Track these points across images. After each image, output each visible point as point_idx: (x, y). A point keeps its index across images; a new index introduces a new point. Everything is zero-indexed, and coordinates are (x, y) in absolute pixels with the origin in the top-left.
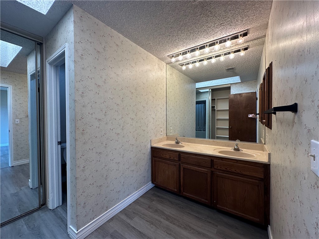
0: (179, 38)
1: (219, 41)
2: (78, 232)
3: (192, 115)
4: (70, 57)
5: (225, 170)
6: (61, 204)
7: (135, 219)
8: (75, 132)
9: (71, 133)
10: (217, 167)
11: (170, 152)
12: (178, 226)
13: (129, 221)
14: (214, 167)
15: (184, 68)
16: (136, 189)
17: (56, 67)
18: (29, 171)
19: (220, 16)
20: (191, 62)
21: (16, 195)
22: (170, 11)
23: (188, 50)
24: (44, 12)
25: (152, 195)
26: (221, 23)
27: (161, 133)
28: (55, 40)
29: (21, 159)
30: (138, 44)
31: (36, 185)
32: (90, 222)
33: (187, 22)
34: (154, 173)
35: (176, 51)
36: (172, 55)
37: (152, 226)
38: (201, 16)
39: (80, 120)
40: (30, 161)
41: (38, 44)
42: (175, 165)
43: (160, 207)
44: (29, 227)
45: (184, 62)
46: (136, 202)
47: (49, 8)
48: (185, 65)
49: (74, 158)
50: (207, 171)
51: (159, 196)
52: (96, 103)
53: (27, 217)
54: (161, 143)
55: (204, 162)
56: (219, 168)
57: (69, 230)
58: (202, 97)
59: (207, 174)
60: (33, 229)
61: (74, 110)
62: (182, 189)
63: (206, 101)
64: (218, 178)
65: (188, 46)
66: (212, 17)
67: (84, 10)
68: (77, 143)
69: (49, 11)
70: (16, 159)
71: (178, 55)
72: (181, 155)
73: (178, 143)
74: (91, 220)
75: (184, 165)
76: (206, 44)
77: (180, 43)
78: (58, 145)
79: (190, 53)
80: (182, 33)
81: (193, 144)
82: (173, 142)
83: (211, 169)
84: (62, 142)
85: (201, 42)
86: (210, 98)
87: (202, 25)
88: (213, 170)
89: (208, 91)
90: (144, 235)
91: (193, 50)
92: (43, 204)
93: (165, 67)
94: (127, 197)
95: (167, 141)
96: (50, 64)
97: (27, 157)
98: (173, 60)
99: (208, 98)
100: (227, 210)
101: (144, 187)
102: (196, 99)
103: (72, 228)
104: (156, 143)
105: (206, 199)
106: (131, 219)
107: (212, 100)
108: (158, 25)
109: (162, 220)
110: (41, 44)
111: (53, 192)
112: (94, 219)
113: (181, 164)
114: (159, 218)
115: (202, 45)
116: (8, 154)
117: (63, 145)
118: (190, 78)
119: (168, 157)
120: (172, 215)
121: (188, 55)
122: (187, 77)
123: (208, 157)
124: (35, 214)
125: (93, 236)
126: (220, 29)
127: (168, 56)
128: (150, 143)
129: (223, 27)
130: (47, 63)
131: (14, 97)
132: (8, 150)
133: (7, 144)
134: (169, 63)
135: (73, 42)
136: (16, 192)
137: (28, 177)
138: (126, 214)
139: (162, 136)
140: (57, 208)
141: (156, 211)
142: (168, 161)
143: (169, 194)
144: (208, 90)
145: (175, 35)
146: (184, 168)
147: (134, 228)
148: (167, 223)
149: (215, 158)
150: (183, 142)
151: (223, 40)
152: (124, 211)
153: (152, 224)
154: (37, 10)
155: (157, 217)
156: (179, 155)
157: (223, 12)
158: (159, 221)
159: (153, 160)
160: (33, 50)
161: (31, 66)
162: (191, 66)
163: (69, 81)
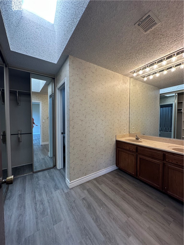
0: (137, 59)
1: (177, 54)
2: (71, 182)
3: (154, 118)
4: (67, 85)
5: (176, 163)
6: (63, 168)
7: (102, 185)
8: (69, 127)
9: (67, 127)
10: (169, 161)
11: (130, 145)
12: (132, 197)
13: (98, 185)
14: (165, 160)
15: (145, 79)
16: (104, 167)
17: (61, 90)
18: (49, 148)
19: (173, 35)
20: (152, 73)
21: (43, 159)
22: (127, 43)
23: (147, 65)
24: (56, 62)
25: (116, 173)
26: (175, 39)
27: (125, 131)
28: (61, 76)
29: (45, 141)
30: (107, 68)
31: (52, 156)
32: (76, 179)
33: (143, 47)
34: (118, 159)
35: (137, 68)
36: (134, 71)
37: (113, 192)
38: (154, 39)
39: (72, 120)
40: (49, 143)
41: (53, 79)
42: (133, 155)
43: (120, 182)
44: (49, 175)
45: (145, 74)
46: (104, 176)
47: (58, 60)
48: (147, 77)
49: (69, 142)
50: (159, 163)
51: (120, 176)
52: (80, 110)
53: (48, 170)
54: (124, 138)
55: (157, 155)
56: (170, 161)
57: (66, 181)
58: (169, 101)
59: (159, 165)
60: (51, 176)
61: (69, 114)
62: (138, 174)
63: (172, 104)
64: (169, 169)
65: (147, 62)
66: (165, 38)
67: (74, 56)
68: (70, 133)
69: (58, 62)
70: (43, 141)
71: (139, 71)
72: (138, 148)
73: (138, 139)
74: (77, 178)
75: (140, 155)
76: (163, 58)
77: (139, 62)
78: (62, 134)
79: (149, 67)
80: (139, 55)
81: (151, 141)
82: (134, 139)
83: (163, 161)
84: (63, 133)
86: (176, 101)
87: (156, 45)
88: (165, 162)
89: (174, 96)
90: (107, 195)
91: (152, 64)
92: (55, 166)
93: (129, 81)
94: (98, 171)
95: (130, 137)
96: (58, 89)
97: (48, 141)
98: (135, 75)
99: (174, 102)
100: (177, 197)
101: (110, 168)
102: (160, 103)
103: (67, 180)
104: (120, 138)
105: (159, 185)
106: (100, 185)
107: (178, 103)
108: (120, 54)
109: (121, 191)
110: (54, 79)
111: (59, 160)
112: (78, 178)
113: (138, 155)
114: (119, 189)
115: (159, 59)
116: (40, 139)
117: (64, 135)
118: (154, 86)
119: (128, 148)
120: (128, 190)
121: (148, 69)
122: (149, 85)
123: (160, 151)
124: (52, 170)
125: (78, 187)
126: (175, 44)
127: (130, 72)
128: (115, 138)
129: (177, 42)
130: (57, 89)
131: (42, 108)
132: (40, 136)
133: (39, 133)
134: (132, 77)
135: (69, 77)
136: (43, 157)
137: (48, 151)
138: (97, 181)
139: (126, 133)
140: (61, 169)
141: (117, 184)
142: (128, 152)
143: (129, 176)
144: (174, 94)
145: (134, 57)
146: (140, 158)
147: (101, 190)
148: (124, 193)
149: (167, 153)
150: (143, 139)
151: (180, 52)
152: (96, 179)
153: (113, 191)
154: (52, 62)
155: (117, 188)
156: (137, 148)
157: (175, 32)
158: (118, 191)
159: (118, 150)
160: (51, 82)
161: (50, 90)
162: (151, 77)
163: (67, 98)
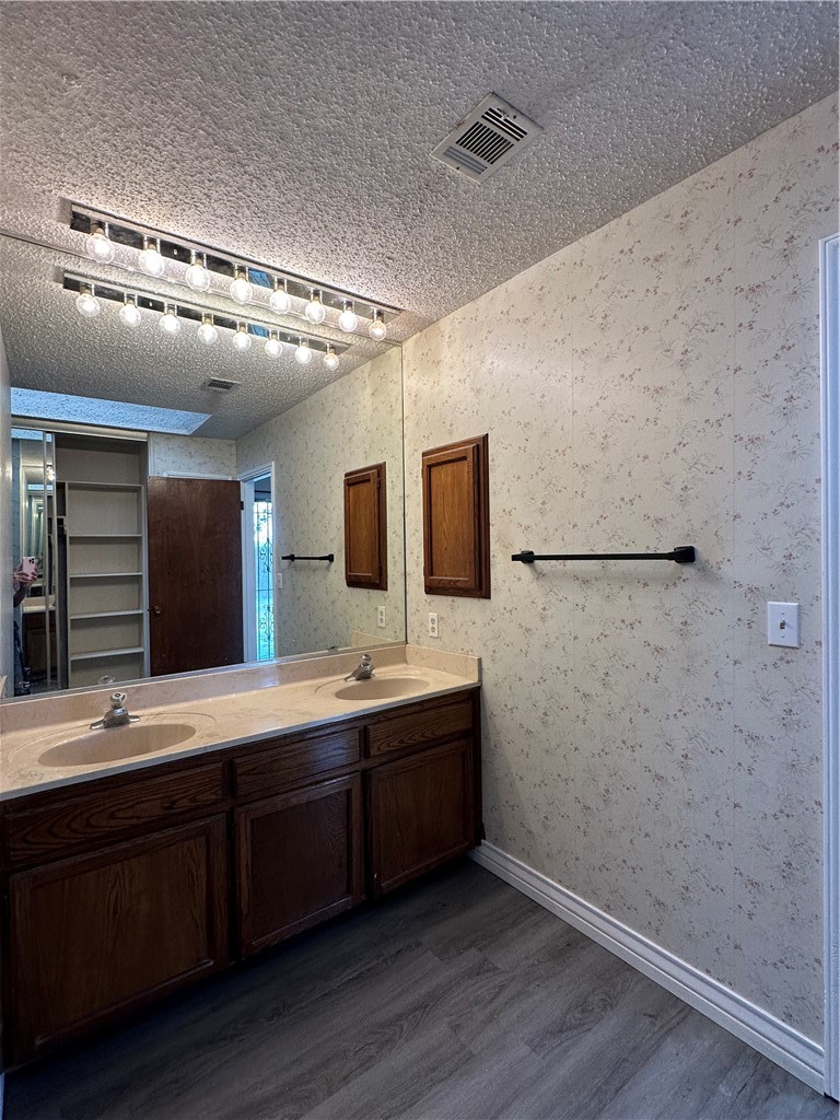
15: (90, 305)
79: (208, 267)
85: (278, 260)
